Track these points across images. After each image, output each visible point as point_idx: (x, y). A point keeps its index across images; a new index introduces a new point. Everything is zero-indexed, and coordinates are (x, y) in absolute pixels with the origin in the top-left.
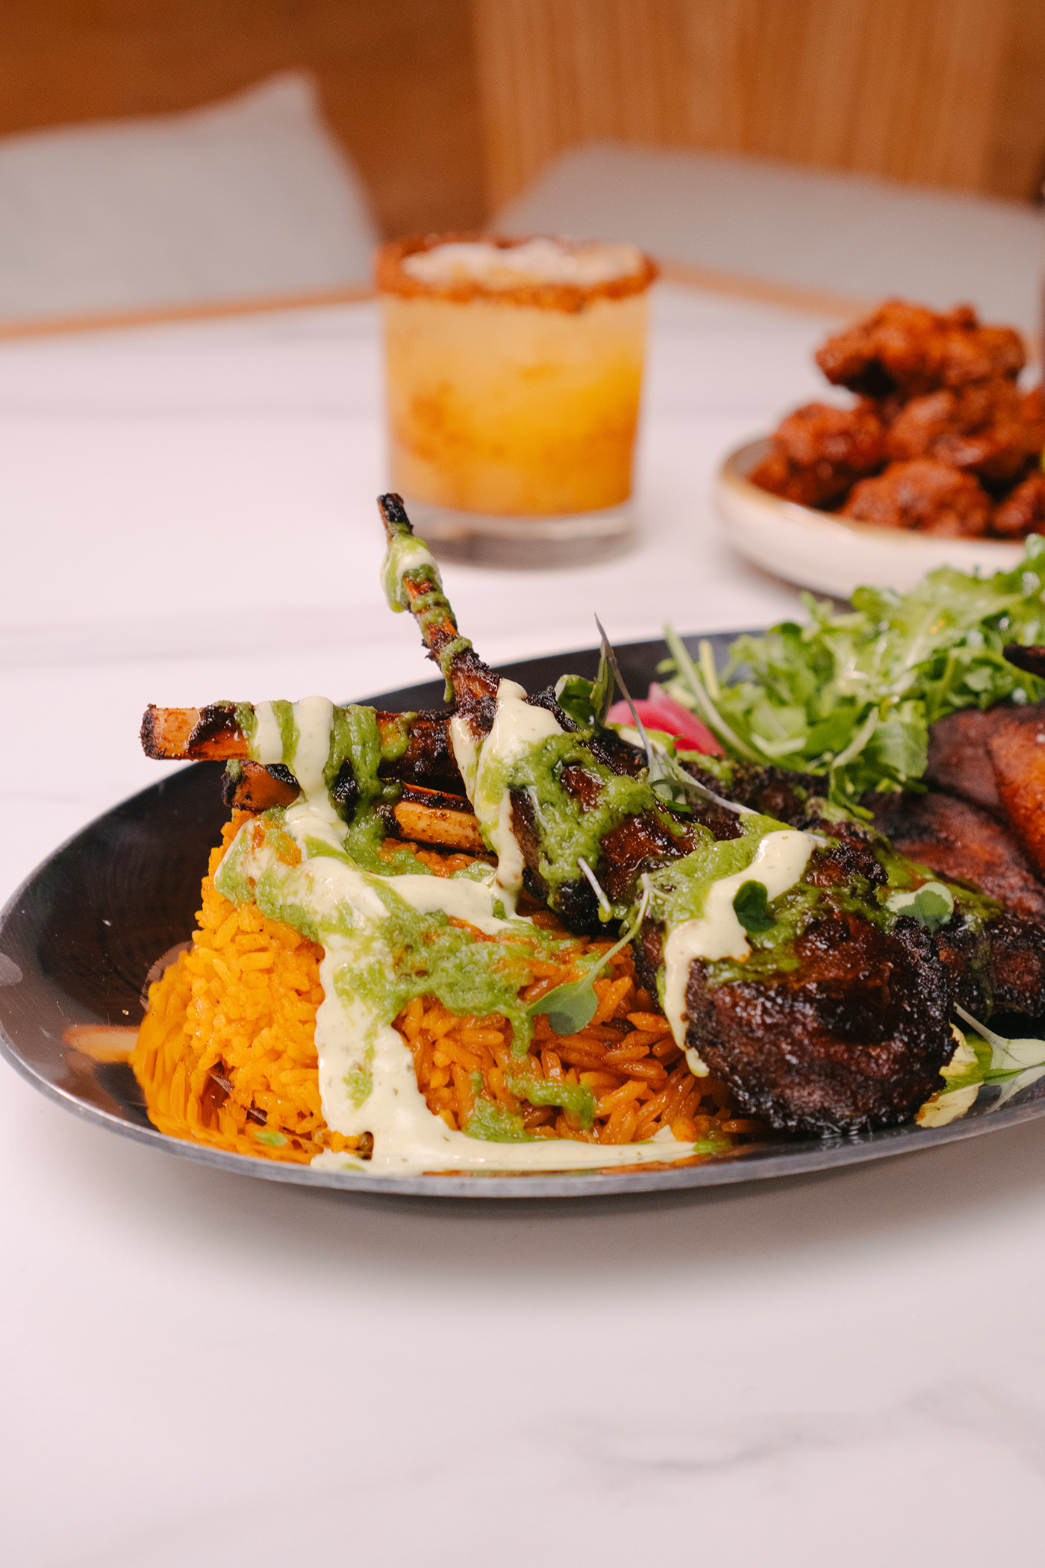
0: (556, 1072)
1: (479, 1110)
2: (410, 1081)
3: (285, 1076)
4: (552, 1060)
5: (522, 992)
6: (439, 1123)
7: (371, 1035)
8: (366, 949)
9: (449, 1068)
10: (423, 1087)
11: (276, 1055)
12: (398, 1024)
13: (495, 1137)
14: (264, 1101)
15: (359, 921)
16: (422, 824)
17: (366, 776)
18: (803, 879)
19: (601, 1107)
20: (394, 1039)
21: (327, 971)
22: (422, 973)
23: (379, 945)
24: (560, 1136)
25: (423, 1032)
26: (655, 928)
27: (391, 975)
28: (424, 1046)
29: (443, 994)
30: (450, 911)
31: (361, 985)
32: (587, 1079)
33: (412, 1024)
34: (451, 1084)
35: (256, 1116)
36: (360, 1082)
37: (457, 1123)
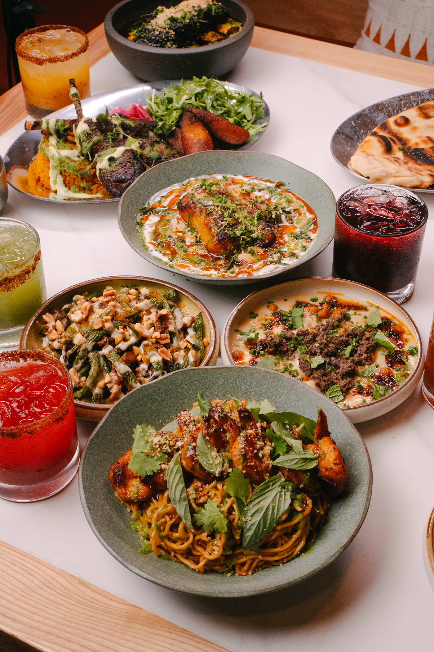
0: (85, 183)
1: (73, 188)
2: (62, 182)
3: (46, 180)
4: (84, 180)
5: (79, 170)
6: (66, 189)
7: (57, 175)
8: (56, 162)
9: (69, 181)
10: (64, 183)
11: (45, 176)
12: (61, 174)
13: (75, 192)
14: (44, 183)
15: (55, 158)
16: (71, 139)
17: (61, 132)
18: (122, 155)
19: (91, 188)
20: (61, 176)
21: (50, 164)
22: (64, 167)
23: (58, 162)
24: (85, 192)
25: (65, 175)
26: (96, 163)
27: (59, 167)
28: (65, 177)
29: (66, 170)
30: (69, 157)
31: (55, 168)
32: (90, 183)
33: (63, 174)
34: (69, 183)
35: (43, 185)
36: (55, 182)
37: (70, 189)
